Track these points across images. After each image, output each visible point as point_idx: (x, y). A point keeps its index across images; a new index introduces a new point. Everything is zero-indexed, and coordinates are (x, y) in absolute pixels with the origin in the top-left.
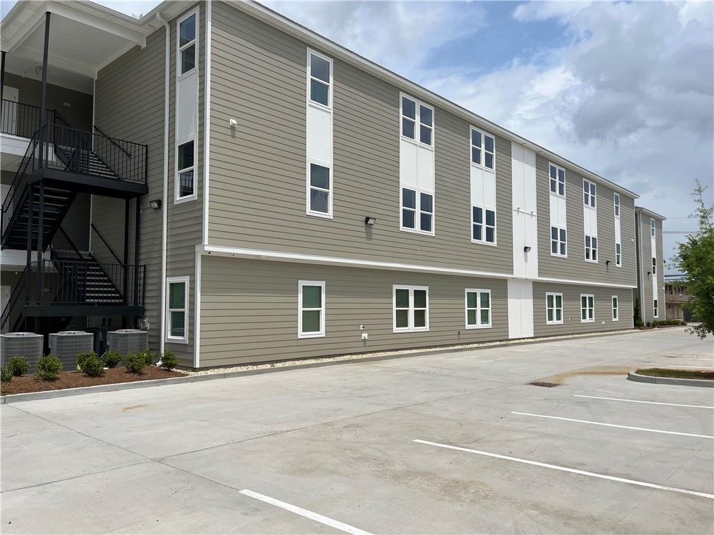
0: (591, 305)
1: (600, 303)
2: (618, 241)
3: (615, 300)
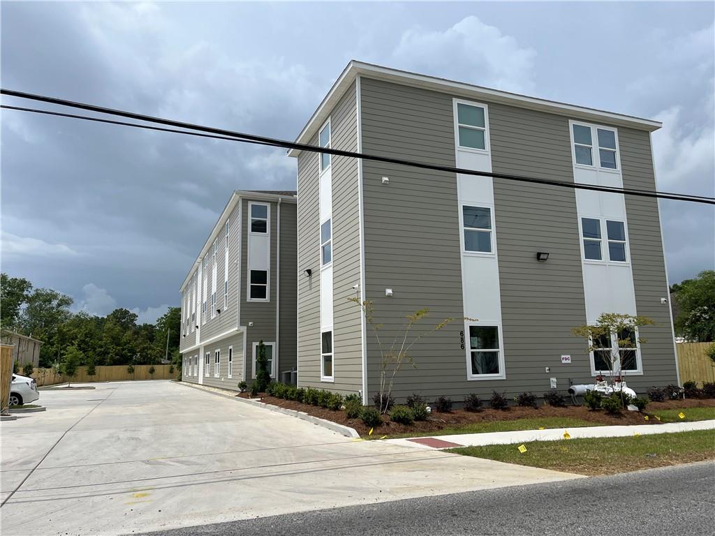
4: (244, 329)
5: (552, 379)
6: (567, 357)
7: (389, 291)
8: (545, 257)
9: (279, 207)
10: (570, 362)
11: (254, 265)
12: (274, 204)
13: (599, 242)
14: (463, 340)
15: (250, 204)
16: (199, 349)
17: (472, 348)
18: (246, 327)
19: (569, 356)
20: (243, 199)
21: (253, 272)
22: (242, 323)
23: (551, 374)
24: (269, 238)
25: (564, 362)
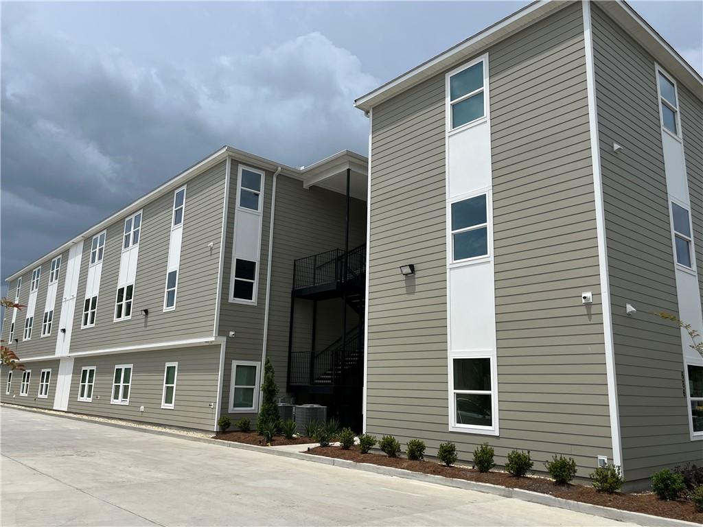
0: (126, 380)
1: (143, 377)
2: (173, 264)
3: (171, 370)
4: (223, 341)
9: (275, 179)
11: (240, 253)
12: (270, 174)
14: (683, 384)
15: (241, 168)
16: (59, 360)
17: (691, 396)
18: (225, 339)
20: (232, 160)
21: (238, 260)
22: (222, 332)
24: (261, 219)
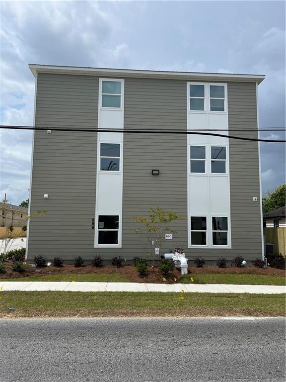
5: (156, 249)
6: (170, 235)
7: (46, 196)
8: (157, 172)
10: (171, 238)
13: (204, 161)
14: (93, 224)
17: (99, 228)
19: (171, 235)
23: (156, 246)
25: (167, 238)
